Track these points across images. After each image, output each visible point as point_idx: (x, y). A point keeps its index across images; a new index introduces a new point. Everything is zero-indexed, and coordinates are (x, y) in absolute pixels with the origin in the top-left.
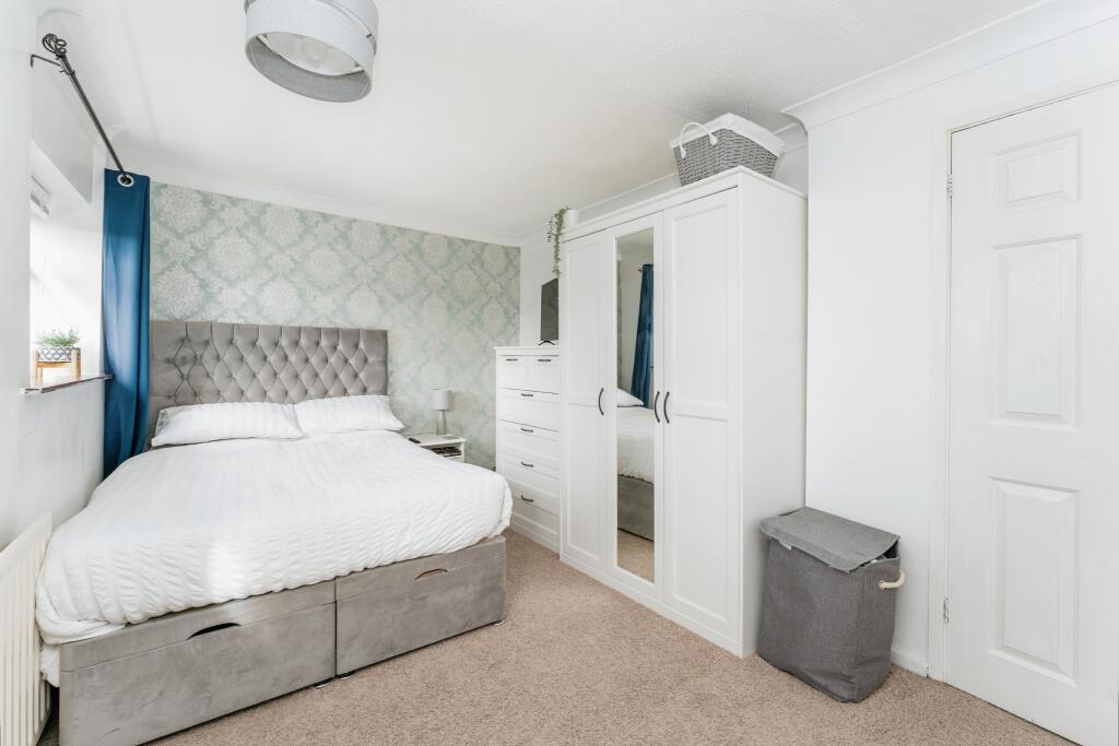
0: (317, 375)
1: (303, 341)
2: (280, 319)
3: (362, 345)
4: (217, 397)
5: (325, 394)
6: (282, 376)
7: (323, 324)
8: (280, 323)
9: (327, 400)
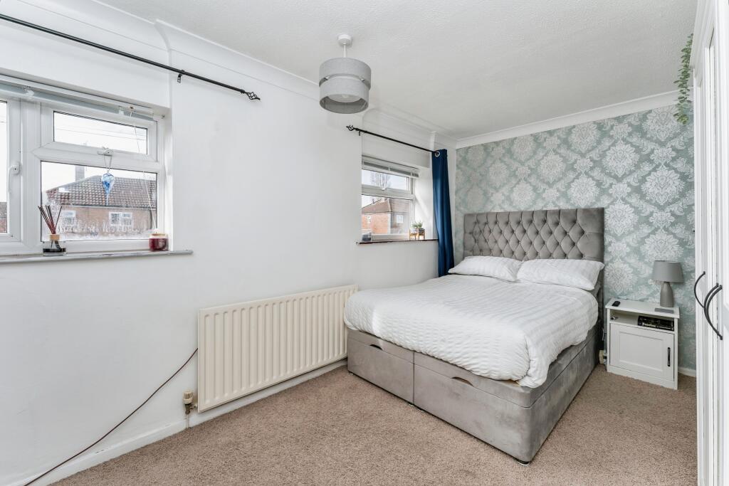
0: (544, 243)
1: (536, 221)
2: (523, 206)
3: (579, 221)
4: (490, 252)
5: (550, 256)
6: (523, 243)
7: (551, 207)
8: (522, 209)
9: (551, 260)
